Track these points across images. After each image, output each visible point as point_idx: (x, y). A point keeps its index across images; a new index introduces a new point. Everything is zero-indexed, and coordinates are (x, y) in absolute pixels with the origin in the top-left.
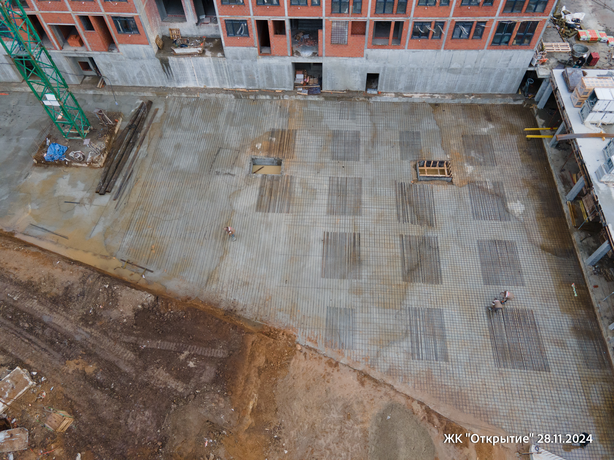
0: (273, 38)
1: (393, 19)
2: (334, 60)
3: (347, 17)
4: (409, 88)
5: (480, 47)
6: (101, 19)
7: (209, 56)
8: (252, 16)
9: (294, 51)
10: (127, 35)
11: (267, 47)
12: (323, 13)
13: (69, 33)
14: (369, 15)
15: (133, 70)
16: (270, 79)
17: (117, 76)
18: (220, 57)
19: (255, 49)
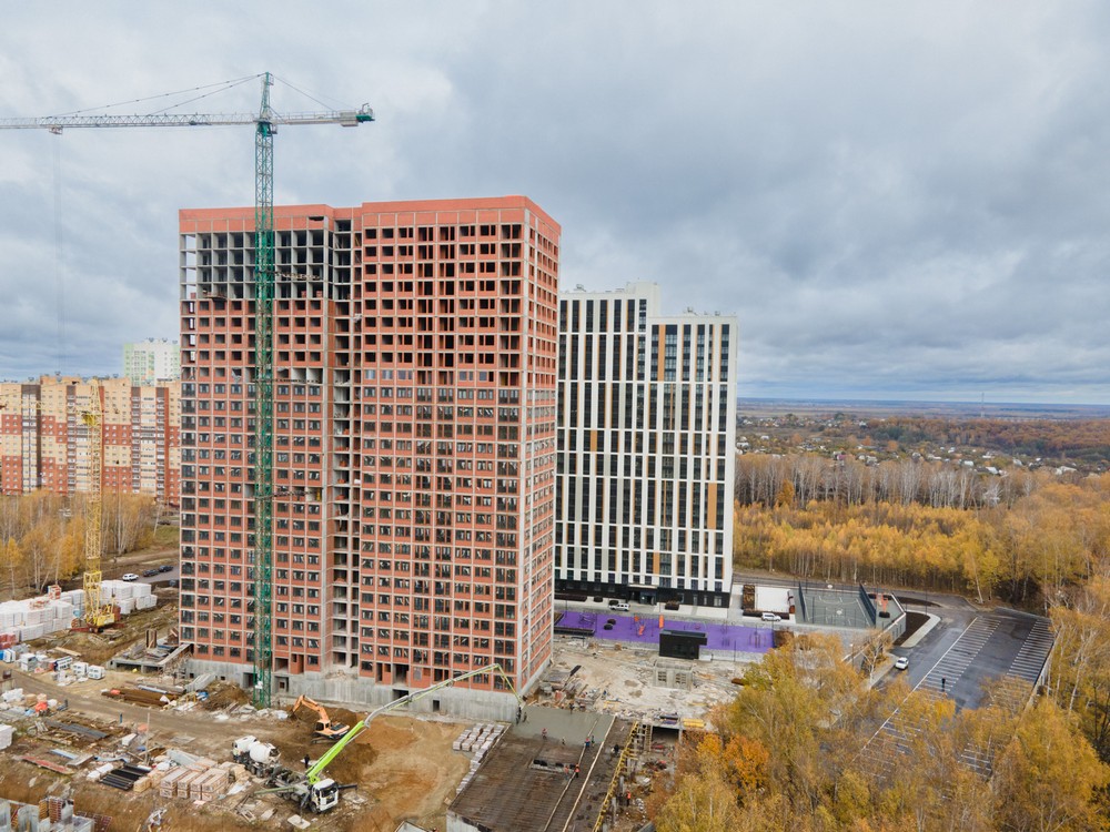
0: (385, 673)
1: (444, 668)
2: (415, 689)
3: (421, 665)
4: (457, 713)
5: (489, 690)
6: (302, 656)
7: (350, 681)
8: (375, 660)
9: (394, 682)
10: (311, 666)
11: (381, 679)
12: (409, 662)
13: (283, 663)
14: (431, 666)
15: (307, 686)
16: (379, 699)
17: (296, 690)
18: (355, 682)
19: (374, 679)
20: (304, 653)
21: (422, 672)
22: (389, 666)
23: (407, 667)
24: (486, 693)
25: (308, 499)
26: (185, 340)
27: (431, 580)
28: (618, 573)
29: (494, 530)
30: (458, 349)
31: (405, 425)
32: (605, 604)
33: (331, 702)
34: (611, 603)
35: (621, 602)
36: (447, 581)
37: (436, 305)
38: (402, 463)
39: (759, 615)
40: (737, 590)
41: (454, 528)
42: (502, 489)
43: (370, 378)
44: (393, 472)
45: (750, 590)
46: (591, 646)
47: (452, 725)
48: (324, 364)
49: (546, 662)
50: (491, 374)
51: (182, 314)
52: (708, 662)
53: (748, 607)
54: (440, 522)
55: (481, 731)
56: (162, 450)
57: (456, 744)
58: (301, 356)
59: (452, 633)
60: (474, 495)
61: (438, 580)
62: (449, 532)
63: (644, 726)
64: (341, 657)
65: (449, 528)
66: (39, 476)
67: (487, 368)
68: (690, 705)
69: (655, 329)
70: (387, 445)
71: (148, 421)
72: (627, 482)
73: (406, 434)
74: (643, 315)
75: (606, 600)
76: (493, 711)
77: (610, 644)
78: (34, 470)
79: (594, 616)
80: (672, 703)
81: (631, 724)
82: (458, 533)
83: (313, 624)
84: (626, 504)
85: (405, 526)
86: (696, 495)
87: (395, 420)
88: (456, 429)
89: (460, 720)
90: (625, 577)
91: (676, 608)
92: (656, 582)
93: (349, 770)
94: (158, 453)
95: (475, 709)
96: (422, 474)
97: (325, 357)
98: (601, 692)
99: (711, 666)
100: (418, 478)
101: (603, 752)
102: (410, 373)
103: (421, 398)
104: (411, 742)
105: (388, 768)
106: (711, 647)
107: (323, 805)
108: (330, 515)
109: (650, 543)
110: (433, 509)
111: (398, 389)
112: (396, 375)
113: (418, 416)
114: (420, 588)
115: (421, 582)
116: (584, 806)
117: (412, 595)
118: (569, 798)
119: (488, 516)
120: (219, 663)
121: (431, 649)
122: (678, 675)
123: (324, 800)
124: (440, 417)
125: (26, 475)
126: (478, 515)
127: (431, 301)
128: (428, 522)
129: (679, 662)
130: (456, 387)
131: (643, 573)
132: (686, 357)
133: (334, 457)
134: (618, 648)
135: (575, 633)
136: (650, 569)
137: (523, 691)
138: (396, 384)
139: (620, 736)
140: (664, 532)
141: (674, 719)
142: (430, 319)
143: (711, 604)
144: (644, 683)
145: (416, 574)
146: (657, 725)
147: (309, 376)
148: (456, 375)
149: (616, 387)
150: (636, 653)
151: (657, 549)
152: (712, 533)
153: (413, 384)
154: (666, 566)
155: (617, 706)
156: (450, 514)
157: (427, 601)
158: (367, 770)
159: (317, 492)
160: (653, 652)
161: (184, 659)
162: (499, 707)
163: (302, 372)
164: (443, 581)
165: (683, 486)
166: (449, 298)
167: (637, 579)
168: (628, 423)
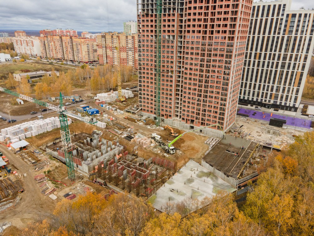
0: (188, 121)
1: (204, 122)
2: (196, 126)
3: (198, 121)
4: (206, 134)
5: (216, 129)
6: (167, 115)
7: (179, 122)
8: (185, 118)
9: (190, 124)
10: (170, 117)
11: (187, 122)
12: (195, 119)
13: (163, 115)
14: (200, 121)
15: (168, 122)
16: (186, 127)
17: (166, 122)
18: (180, 122)
19: (185, 122)
20: (168, 114)
21: (198, 122)
22: (189, 120)
23: (194, 121)
24: (215, 130)
25: (170, 74)
26: (138, 26)
27: (202, 98)
28: (260, 98)
29: (221, 86)
30: (216, 29)
31: (197, 53)
32: (254, 107)
33: (174, 127)
34: (256, 107)
35: (259, 107)
36: (206, 99)
37: (210, 14)
38: (196, 65)
39: (307, 115)
40: (301, 106)
41: (209, 85)
42: (225, 74)
43: (188, 38)
44: (193, 67)
45: (306, 107)
46: (247, 120)
47: (205, 137)
48: (175, 34)
49: (233, 123)
50: (225, 37)
51: (138, 19)
52: (285, 129)
53: (304, 112)
54: (206, 82)
55: (213, 140)
56: (133, 54)
57: (206, 142)
58: (169, 31)
59: (207, 113)
60: (216, 75)
61: (204, 99)
62: (208, 86)
63: (260, 145)
64: (177, 116)
65: (208, 84)
66: (107, 60)
67: (224, 35)
68: (277, 141)
69: (288, 15)
70: (192, 59)
71: (130, 46)
72: (267, 70)
73: (198, 56)
74: (284, 10)
75: (254, 106)
76: (216, 135)
77: (253, 120)
78: (106, 58)
79: (250, 111)
80: (270, 139)
81: (256, 144)
82: (211, 86)
83: (170, 107)
84: (266, 77)
85: (195, 83)
86: (292, 75)
87: (194, 51)
88: (212, 55)
89: (207, 136)
90: (262, 100)
91: (278, 111)
92: (272, 102)
93: (178, 144)
94: (133, 55)
95: (211, 133)
96: (201, 68)
97: (175, 32)
98: (249, 134)
99: (286, 130)
100: (200, 69)
101: (246, 151)
102: (200, 36)
103: (202, 45)
104: (194, 139)
105: (188, 145)
106: (287, 124)
107: (172, 152)
108: (175, 78)
109: (272, 90)
110: (204, 79)
111: (196, 42)
112: (196, 37)
113: (201, 51)
114: (199, 100)
115: (199, 99)
116: (239, 164)
117: (196, 102)
118: (235, 161)
119: (220, 82)
120: (148, 114)
121: (201, 117)
122: (274, 132)
123: (172, 151)
124: (208, 51)
125: (104, 59)
126: (217, 81)
127: (208, 13)
128: (202, 82)
129: (275, 128)
130: (213, 41)
131: (268, 99)
132: (298, 26)
133: (177, 62)
134: (256, 121)
135: (243, 116)
136: (271, 98)
137: (225, 131)
138: (195, 40)
139: (253, 147)
140: (278, 87)
141: (270, 144)
142: (207, 19)
143: (290, 110)
144: (262, 133)
145: (198, 96)
146: (264, 145)
147: (171, 37)
148: (214, 37)
149: (269, 38)
150: (261, 124)
151: (274, 92)
152: (295, 88)
153: (201, 40)
154: (276, 97)
155: (253, 138)
156: (208, 80)
157: (200, 104)
158: (182, 145)
159: (172, 72)
160: (267, 124)
161: (140, 112)
162: (218, 134)
163: (169, 36)
164: (205, 99)
165: (287, 72)
166: (214, 11)
167: (265, 101)
168: (271, 50)
